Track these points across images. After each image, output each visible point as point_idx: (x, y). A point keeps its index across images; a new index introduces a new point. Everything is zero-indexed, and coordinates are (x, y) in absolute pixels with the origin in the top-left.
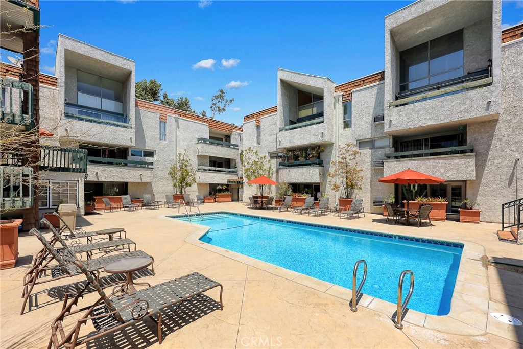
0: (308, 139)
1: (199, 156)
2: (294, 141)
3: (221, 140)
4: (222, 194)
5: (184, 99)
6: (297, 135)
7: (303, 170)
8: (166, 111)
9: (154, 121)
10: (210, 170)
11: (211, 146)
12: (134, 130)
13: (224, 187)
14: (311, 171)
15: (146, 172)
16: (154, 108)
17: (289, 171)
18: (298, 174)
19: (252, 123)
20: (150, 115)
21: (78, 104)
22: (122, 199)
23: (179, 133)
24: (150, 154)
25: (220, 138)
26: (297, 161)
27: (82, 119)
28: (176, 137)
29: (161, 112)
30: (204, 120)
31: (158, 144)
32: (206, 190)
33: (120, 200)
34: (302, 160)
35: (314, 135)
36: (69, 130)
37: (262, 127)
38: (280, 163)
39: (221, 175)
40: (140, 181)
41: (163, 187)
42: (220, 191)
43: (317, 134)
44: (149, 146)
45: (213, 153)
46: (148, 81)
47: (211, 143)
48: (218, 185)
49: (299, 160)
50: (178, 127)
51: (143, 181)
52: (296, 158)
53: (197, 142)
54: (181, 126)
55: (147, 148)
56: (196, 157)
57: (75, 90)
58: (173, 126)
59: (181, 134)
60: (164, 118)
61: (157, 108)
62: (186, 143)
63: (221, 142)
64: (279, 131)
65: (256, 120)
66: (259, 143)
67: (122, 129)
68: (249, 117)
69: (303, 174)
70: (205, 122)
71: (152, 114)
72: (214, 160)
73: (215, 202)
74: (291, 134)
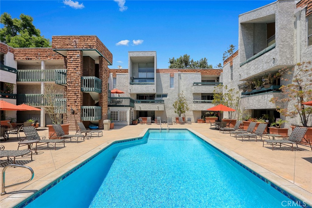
0: (261, 68)
1: (194, 94)
2: (250, 72)
3: (214, 81)
4: (210, 117)
5: (203, 59)
6: (252, 67)
7: (259, 97)
8: (174, 71)
9: (167, 78)
10: (202, 102)
11: (203, 87)
12: (155, 85)
13: (212, 113)
14: (266, 97)
15: (160, 105)
16: (167, 71)
17: (248, 99)
18: (255, 101)
19: (228, 65)
20: (165, 75)
21: (139, 77)
22: (147, 119)
23: (181, 82)
24: (165, 96)
25: (214, 80)
26: (255, 90)
27: (140, 84)
28: (179, 84)
29: (171, 72)
30: (198, 71)
31: (169, 90)
32: (200, 115)
33: (146, 119)
34: (258, 88)
35: (266, 63)
36: (131, 90)
37: (233, 66)
38: (242, 93)
39: (209, 105)
40: (158, 110)
41: (171, 113)
42: (208, 115)
43: (269, 61)
44: (164, 92)
45: (203, 91)
46: (183, 56)
47: (203, 85)
48: (207, 111)
49: (255, 89)
50: (181, 79)
51: (159, 110)
52: (253, 87)
53: (193, 85)
54: (182, 78)
55: (163, 93)
56: (192, 95)
57: (138, 72)
58: (177, 79)
59: (182, 82)
60: (172, 75)
61: (169, 71)
62: (185, 87)
63: (213, 83)
64: (239, 66)
65: (230, 62)
66: (232, 79)
67: (150, 85)
68: (226, 61)
69: (259, 101)
70: (198, 72)
71: (166, 75)
72: (208, 95)
73: (205, 123)
74: (248, 67)
